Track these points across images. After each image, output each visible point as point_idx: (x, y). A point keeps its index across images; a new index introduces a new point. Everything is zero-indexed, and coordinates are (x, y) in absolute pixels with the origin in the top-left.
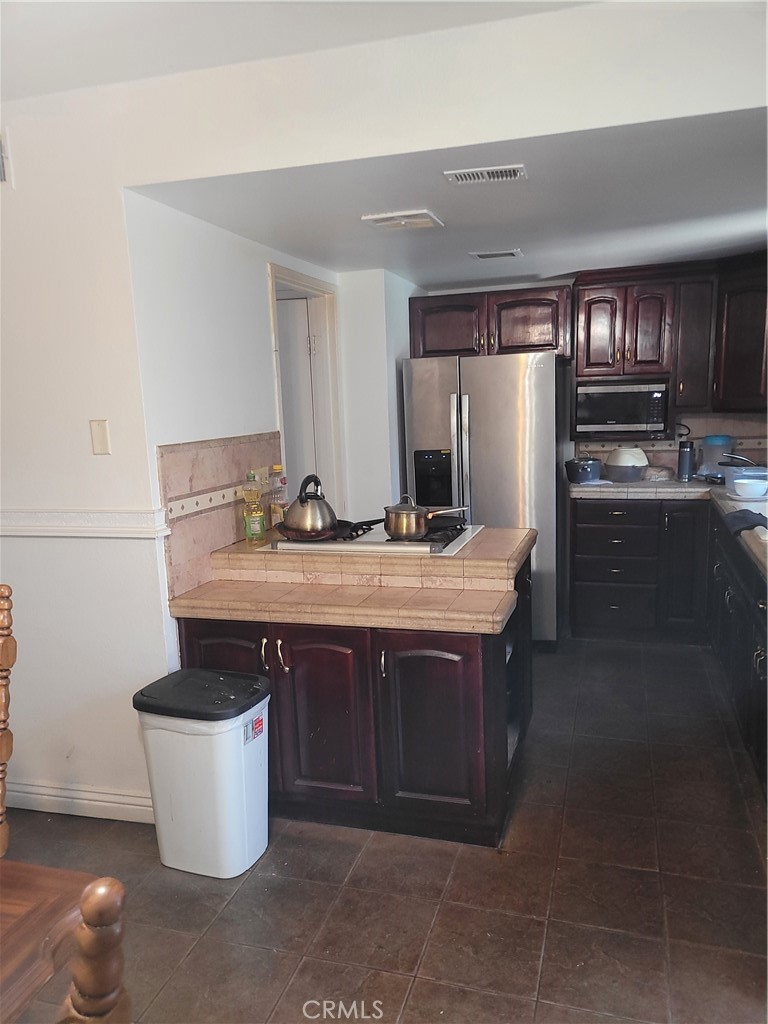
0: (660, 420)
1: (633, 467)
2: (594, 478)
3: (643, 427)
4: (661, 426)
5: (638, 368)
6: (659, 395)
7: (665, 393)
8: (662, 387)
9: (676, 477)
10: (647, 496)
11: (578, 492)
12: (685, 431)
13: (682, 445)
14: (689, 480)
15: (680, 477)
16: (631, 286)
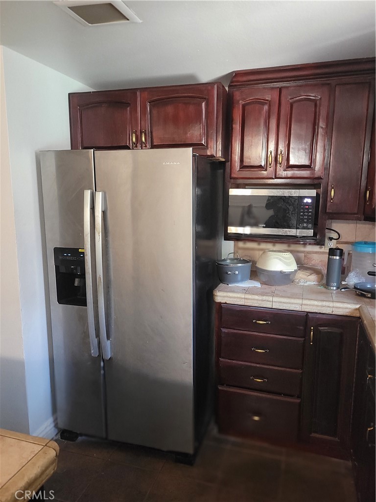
0: (310, 226)
1: (281, 272)
2: (242, 280)
3: (292, 232)
4: (310, 232)
5: (290, 173)
6: (309, 201)
7: (316, 199)
8: (313, 193)
9: (324, 281)
10: (292, 307)
11: (223, 296)
12: (335, 236)
13: (332, 252)
14: (338, 288)
15: (327, 285)
16: (285, 87)
